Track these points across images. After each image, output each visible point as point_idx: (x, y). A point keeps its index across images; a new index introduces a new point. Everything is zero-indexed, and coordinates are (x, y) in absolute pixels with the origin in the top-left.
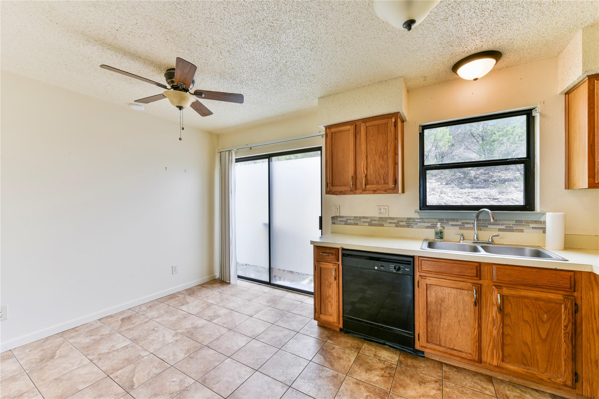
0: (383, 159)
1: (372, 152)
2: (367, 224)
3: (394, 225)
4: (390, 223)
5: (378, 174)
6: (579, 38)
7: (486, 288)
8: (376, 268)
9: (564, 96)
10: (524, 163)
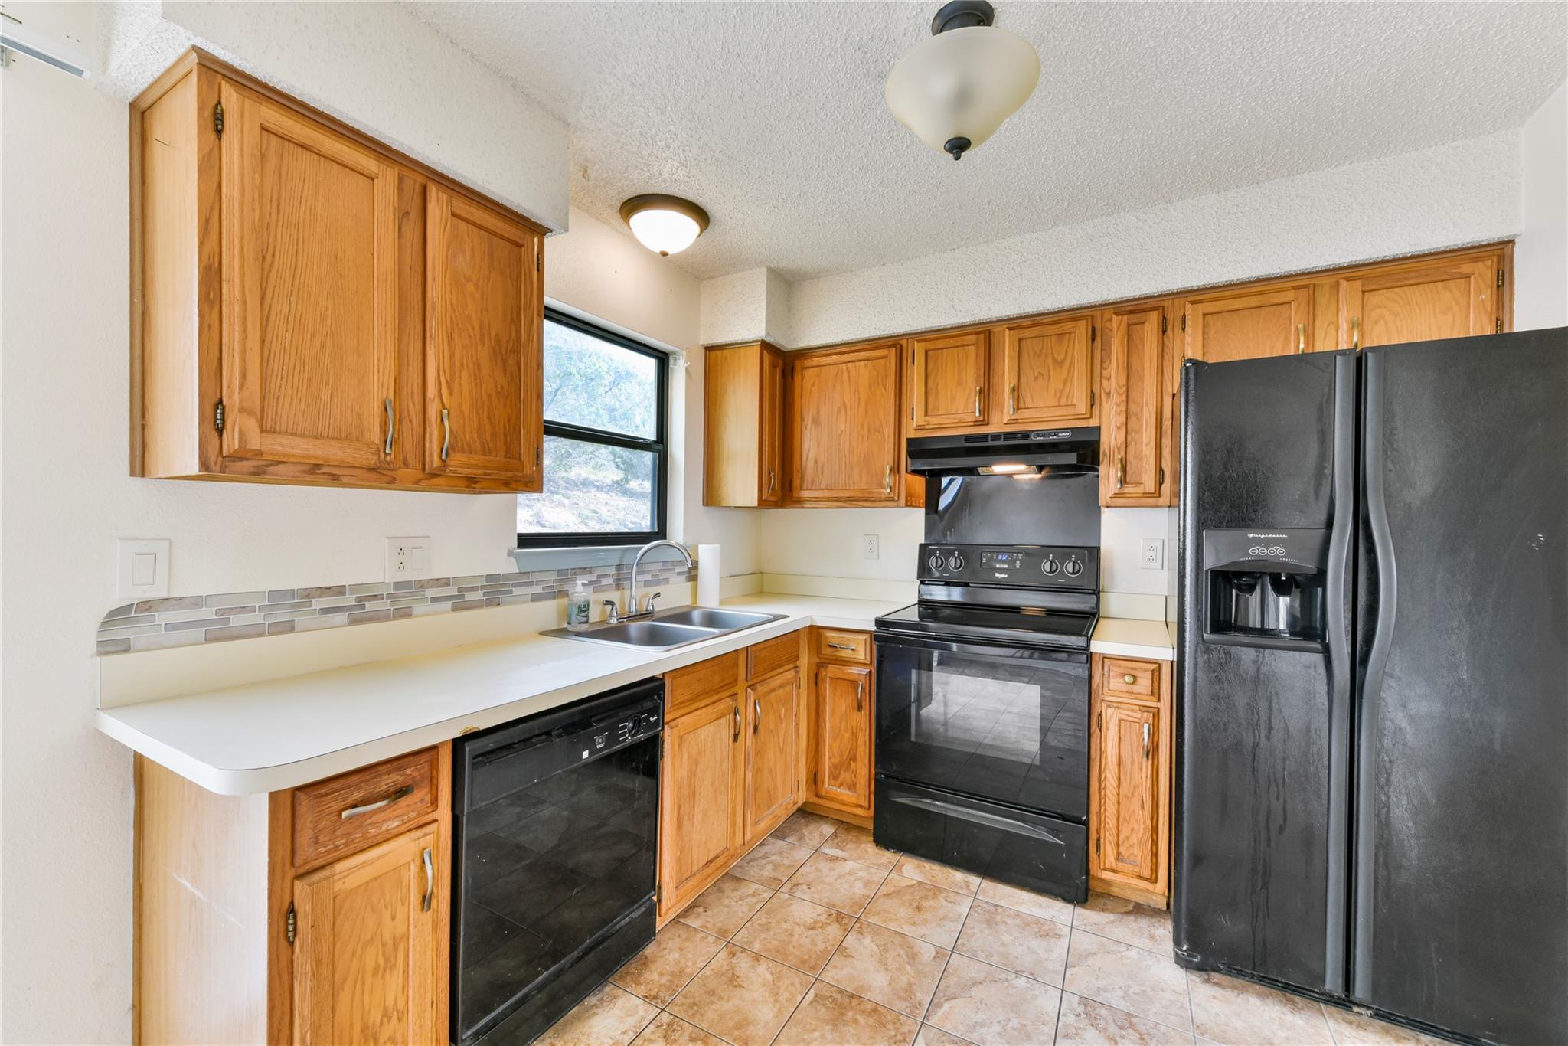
0: (505, 370)
1: (470, 328)
2: (342, 618)
3: (449, 604)
4: (434, 600)
5: (489, 418)
6: (761, 277)
7: (741, 697)
8: (586, 754)
9: (703, 351)
10: (658, 451)
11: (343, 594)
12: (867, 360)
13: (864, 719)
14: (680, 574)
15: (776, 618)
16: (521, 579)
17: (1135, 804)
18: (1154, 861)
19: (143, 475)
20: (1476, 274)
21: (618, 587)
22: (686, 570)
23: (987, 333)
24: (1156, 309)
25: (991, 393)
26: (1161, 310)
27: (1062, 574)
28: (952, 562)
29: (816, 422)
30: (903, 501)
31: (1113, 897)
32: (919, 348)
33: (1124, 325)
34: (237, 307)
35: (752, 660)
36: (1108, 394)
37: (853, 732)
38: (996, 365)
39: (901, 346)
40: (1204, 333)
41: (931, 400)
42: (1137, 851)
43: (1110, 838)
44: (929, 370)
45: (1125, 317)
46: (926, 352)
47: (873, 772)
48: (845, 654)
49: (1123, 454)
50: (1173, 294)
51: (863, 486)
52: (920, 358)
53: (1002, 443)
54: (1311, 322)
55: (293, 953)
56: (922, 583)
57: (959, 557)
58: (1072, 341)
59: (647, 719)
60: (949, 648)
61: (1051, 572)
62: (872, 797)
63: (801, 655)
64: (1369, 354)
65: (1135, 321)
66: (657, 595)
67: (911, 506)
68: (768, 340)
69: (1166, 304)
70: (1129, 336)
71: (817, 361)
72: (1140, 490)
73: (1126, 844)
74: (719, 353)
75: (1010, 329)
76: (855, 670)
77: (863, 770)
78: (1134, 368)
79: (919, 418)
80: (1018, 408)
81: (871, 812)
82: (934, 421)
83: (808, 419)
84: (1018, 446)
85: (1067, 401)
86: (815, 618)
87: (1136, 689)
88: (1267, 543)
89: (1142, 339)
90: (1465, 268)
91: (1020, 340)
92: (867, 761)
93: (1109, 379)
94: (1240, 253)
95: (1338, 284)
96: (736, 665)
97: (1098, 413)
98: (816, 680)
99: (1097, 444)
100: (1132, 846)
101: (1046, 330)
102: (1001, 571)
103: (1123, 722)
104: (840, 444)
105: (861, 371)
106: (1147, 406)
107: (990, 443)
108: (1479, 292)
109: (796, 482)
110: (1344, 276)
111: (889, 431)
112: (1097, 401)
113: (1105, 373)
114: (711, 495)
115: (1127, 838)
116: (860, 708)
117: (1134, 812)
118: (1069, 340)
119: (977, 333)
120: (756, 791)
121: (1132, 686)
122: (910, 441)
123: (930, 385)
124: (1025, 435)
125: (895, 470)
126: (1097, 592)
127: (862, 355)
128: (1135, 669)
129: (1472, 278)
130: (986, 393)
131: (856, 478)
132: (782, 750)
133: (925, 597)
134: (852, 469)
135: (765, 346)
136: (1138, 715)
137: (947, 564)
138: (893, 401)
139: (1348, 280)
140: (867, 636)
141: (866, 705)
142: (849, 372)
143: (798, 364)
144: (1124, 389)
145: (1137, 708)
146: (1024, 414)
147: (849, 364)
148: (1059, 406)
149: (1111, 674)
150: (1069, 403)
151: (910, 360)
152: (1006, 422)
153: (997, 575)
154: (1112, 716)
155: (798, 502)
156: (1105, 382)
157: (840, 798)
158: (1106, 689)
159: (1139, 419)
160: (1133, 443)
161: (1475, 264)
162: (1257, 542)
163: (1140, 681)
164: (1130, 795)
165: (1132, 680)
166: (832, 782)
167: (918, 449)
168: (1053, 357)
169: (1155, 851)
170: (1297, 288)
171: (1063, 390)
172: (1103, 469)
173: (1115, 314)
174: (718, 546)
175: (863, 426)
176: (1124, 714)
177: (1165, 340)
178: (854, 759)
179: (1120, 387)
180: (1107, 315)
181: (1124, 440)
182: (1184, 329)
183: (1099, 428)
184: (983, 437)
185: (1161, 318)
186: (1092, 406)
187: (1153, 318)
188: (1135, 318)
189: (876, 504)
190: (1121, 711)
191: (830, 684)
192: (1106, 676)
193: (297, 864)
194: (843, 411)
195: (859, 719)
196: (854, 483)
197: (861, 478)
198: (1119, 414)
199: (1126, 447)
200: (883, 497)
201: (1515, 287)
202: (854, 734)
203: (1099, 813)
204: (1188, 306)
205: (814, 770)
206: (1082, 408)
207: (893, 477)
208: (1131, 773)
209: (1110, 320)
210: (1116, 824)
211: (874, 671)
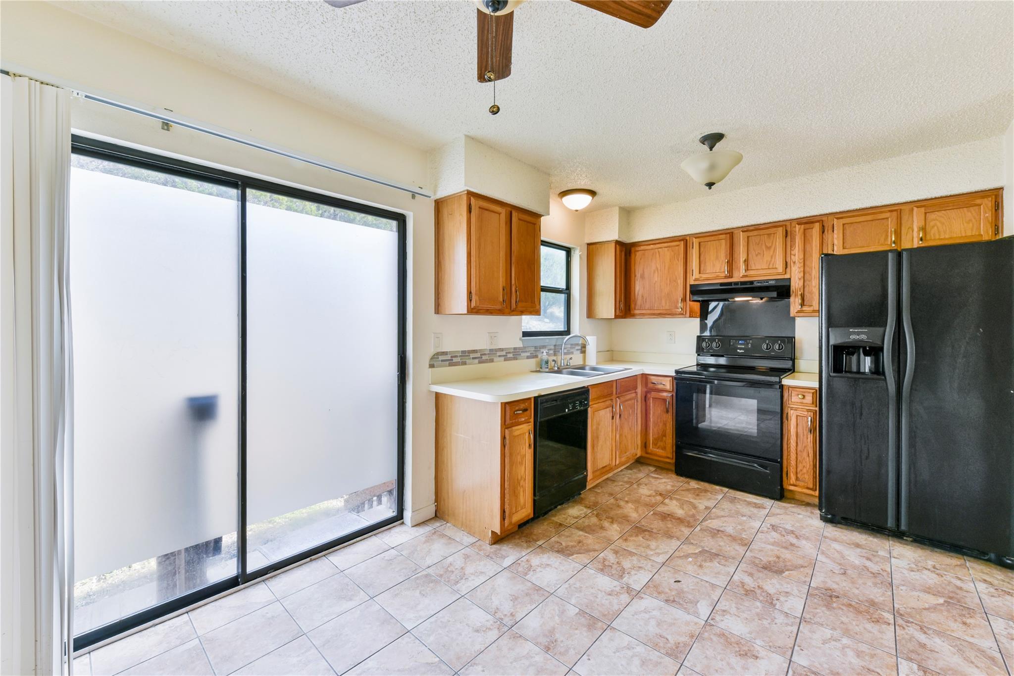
2: (477, 362)
3: (504, 358)
4: (500, 356)
5: (527, 289)
6: (616, 211)
7: (614, 400)
8: (567, 410)
9: (586, 246)
10: (567, 294)
11: (477, 353)
12: (669, 247)
13: (669, 417)
14: (577, 350)
15: (626, 369)
16: (523, 349)
17: (805, 454)
18: (815, 480)
19: (438, 313)
20: (984, 203)
21: (555, 355)
22: (580, 348)
23: (731, 234)
24: (818, 221)
25: (733, 262)
26: (821, 222)
27: (773, 350)
28: (714, 344)
29: (642, 277)
30: (688, 314)
31: (796, 500)
32: (696, 242)
33: (802, 230)
34: (475, 263)
35: (619, 386)
36: (794, 263)
37: (664, 424)
38: (736, 249)
39: (687, 240)
40: (843, 233)
41: (702, 266)
42: (806, 476)
43: (793, 470)
44: (701, 252)
45: (803, 226)
46: (700, 243)
47: (674, 441)
48: (660, 387)
49: (802, 291)
50: (827, 214)
51: (667, 307)
52: (696, 246)
53: (739, 286)
54: (899, 227)
55: (505, 450)
56: (698, 355)
57: (718, 342)
58: (775, 238)
59: (584, 402)
60: (713, 383)
61: (767, 349)
62: (674, 453)
63: (638, 386)
64: (904, 252)
65: (808, 227)
66: (571, 359)
67: (692, 317)
68: (619, 240)
69: (824, 219)
70: (804, 234)
71: (642, 248)
72: (811, 309)
73: (801, 473)
74: (594, 246)
75: (743, 231)
76: (665, 394)
77: (670, 440)
78: (807, 250)
79: (696, 275)
80: (748, 270)
81: (674, 461)
82: (704, 276)
83: (638, 275)
84: (749, 288)
85: (773, 266)
86: (644, 370)
87: (804, 401)
88: (858, 334)
89: (812, 236)
90: (978, 201)
91: (748, 237)
92: (671, 436)
93: (795, 255)
94: (861, 195)
95: (912, 210)
96: (612, 386)
97: (789, 272)
98: (645, 399)
99: (789, 287)
100: (804, 474)
101: (762, 232)
102: (741, 349)
103: (798, 417)
104: (655, 288)
105: (666, 253)
106: (814, 268)
107: (733, 286)
108: (985, 212)
109: (632, 306)
110: (915, 205)
111: (680, 281)
112: (789, 266)
113: (793, 252)
114: (590, 313)
115: (801, 470)
116: (667, 411)
117: (804, 458)
118: (774, 237)
119: (726, 234)
120: (620, 443)
121: (803, 400)
122: (691, 286)
123: (702, 259)
124: (752, 283)
125: (684, 300)
126: (793, 360)
127: (666, 245)
128: (804, 392)
129: (982, 206)
130: (731, 263)
131: (663, 303)
132: (630, 429)
133: (700, 362)
134: (661, 299)
135: (618, 243)
136: (806, 413)
137: (711, 345)
138: (682, 267)
139: (918, 207)
140: (671, 378)
141: (670, 410)
142: (659, 253)
143: (633, 250)
144: (803, 260)
145: (805, 410)
146: (751, 273)
147: (659, 249)
148: (769, 268)
149: (792, 394)
150: (774, 267)
151: (691, 247)
152: (741, 276)
153: (738, 351)
154: (793, 413)
155: (633, 316)
156: (792, 257)
157: (658, 453)
158: (790, 401)
159: (810, 275)
160: (807, 286)
161: (983, 200)
162: (854, 333)
163: (806, 397)
164: (802, 450)
165: (802, 397)
166: (654, 446)
167: (696, 291)
168: (766, 245)
169: (815, 476)
170: (891, 211)
171: (771, 261)
172: (792, 299)
173: (797, 224)
174: (595, 337)
175: (667, 279)
176: (799, 413)
177: (824, 236)
178: (665, 436)
179: (800, 260)
180: (793, 225)
181: (802, 284)
182: (833, 231)
183: (790, 279)
184: (730, 284)
185: (821, 225)
186: (786, 268)
187: (817, 226)
188: (807, 226)
189: (675, 316)
190: (797, 411)
191: (653, 400)
192: (790, 395)
193: (506, 424)
194: (656, 272)
195: (667, 417)
196: (662, 306)
197: (666, 303)
198: (800, 273)
199: (804, 288)
200: (677, 313)
201: (1004, 210)
202: (665, 424)
203: (787, 459)
204: (835, 220)
205: (644, 442)
206: (780, 269)
207: (682, 304)
208: (803, 440)
209: (795, 227)
210: (795, 463)
211: (674, 395)
